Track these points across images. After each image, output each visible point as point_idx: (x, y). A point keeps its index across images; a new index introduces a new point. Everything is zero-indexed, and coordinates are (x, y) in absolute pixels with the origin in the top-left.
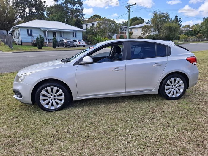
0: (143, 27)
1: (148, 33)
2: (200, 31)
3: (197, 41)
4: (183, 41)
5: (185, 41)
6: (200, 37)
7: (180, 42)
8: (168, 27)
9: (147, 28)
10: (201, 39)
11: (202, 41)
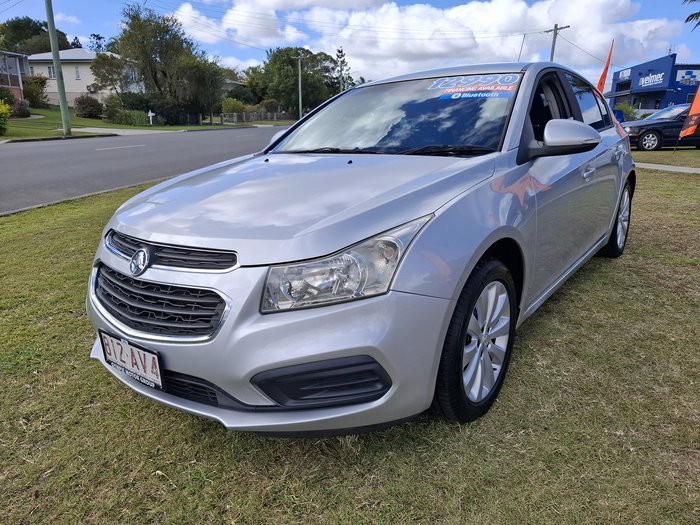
0: (96, 61)
1: (121, 87)
2: (268, 91)
3: (266, 118)
4: (235, 119)
5: (240, 119)
6: (272, 108)
7: (226, 121)
8: (190, 69)
9: (111, 65)
10: (275, 114)
11: (279, 119)
